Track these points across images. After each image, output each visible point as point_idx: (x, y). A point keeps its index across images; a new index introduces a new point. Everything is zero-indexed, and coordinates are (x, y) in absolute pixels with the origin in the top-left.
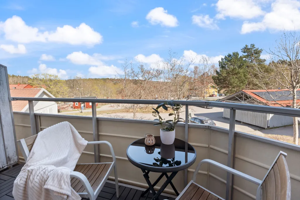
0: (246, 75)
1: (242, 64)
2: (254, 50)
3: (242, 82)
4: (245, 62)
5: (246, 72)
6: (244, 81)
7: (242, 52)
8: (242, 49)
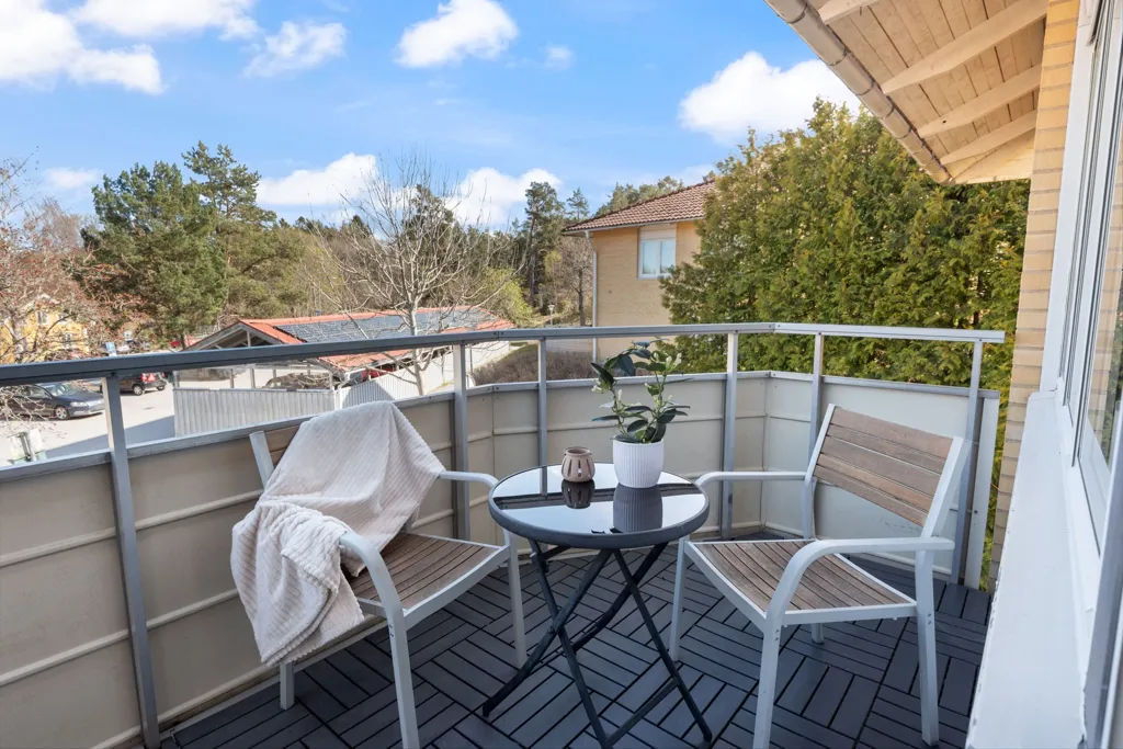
0: (220, 263)
1: (200, 218)
2: (234, 171)
3: (212, 291)
4: (210, 213)
5: (220, 251)
6: (219, 286)
7: (190, 167)
8: (186, 155)
